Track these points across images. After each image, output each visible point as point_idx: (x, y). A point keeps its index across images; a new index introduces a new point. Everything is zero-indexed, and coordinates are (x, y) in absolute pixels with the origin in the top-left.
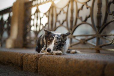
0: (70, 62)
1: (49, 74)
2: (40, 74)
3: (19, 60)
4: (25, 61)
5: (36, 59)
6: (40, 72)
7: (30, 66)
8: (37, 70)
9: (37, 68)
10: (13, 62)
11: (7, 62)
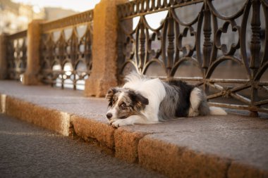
0: (184, 154)
1: (155, 168)
2: (141, 167)
3: (108, 138)
4: (118, 142)
5: (134, 140)
6: (142, 163)
7: (126, 151)
8: (137, 158)
9: (136, 155)
10: (98, 140)
11: (89, 137)
